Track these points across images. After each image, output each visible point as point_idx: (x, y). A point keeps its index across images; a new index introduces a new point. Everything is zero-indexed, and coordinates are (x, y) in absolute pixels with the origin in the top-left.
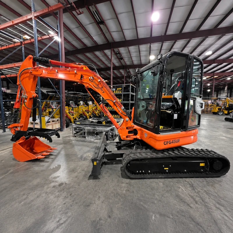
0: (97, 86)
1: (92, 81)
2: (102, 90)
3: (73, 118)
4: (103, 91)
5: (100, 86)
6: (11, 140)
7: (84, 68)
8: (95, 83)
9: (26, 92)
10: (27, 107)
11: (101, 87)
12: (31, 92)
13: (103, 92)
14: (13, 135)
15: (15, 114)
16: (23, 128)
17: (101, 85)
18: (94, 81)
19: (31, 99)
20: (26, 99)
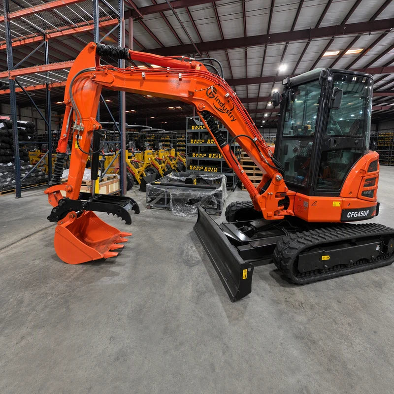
0: (220, 107)
1: (211, 96)
2: (230, 115)
3: (139, 172)
4: (232, 118)
5: (227, 107)
6: (48, 217)
7: (198, 68)
8: (218, 101)
9: (82, 119)
10: (82, 150)
11: (229, 109)
12: (91, 118)
13: (233, 120)
14: (53, 209)
15: (59, 165)
16: (72, 193)
17: (230, 106)
18: (216, 96)
19: (89, 132)
20: (81, 132)
